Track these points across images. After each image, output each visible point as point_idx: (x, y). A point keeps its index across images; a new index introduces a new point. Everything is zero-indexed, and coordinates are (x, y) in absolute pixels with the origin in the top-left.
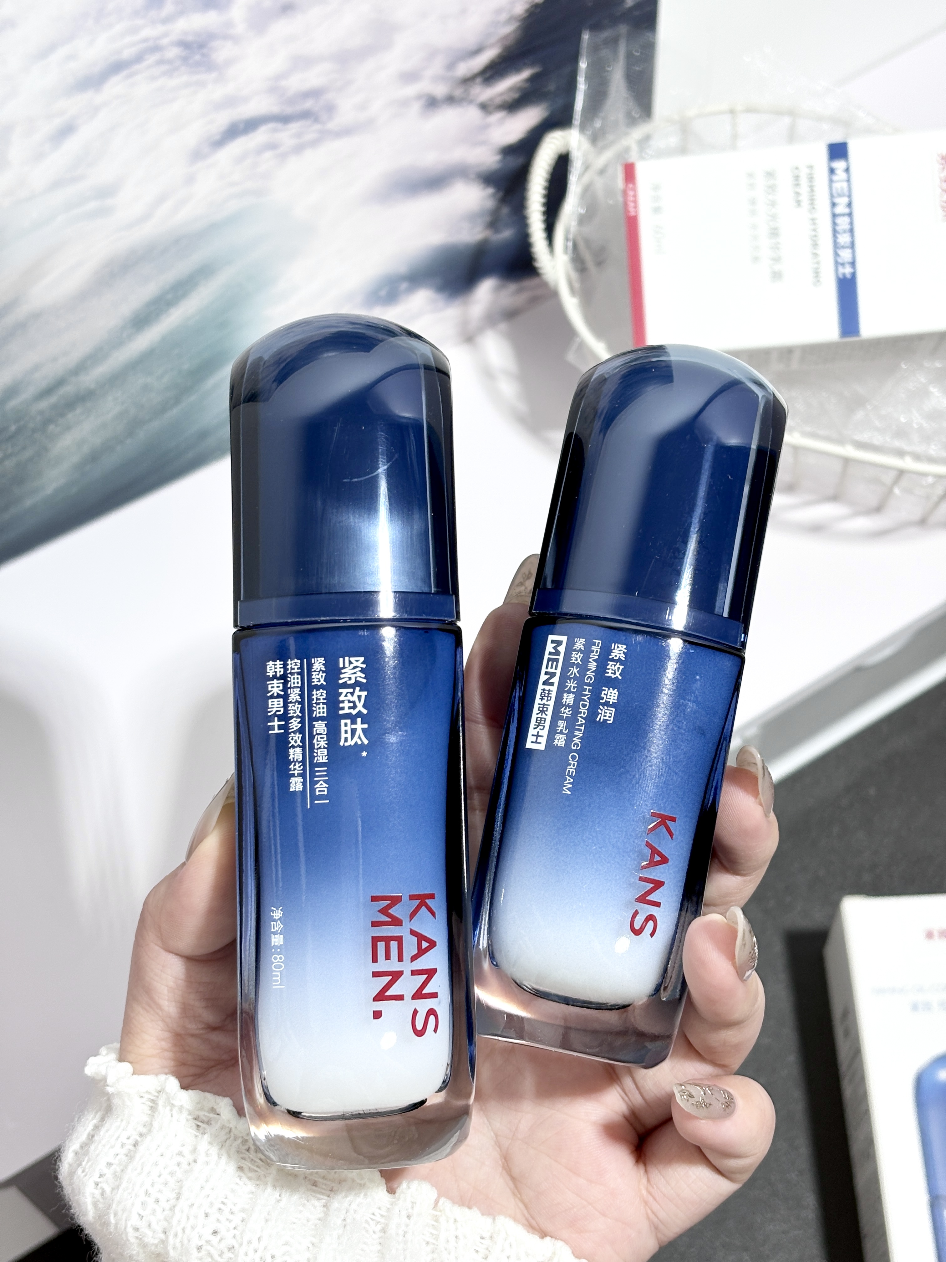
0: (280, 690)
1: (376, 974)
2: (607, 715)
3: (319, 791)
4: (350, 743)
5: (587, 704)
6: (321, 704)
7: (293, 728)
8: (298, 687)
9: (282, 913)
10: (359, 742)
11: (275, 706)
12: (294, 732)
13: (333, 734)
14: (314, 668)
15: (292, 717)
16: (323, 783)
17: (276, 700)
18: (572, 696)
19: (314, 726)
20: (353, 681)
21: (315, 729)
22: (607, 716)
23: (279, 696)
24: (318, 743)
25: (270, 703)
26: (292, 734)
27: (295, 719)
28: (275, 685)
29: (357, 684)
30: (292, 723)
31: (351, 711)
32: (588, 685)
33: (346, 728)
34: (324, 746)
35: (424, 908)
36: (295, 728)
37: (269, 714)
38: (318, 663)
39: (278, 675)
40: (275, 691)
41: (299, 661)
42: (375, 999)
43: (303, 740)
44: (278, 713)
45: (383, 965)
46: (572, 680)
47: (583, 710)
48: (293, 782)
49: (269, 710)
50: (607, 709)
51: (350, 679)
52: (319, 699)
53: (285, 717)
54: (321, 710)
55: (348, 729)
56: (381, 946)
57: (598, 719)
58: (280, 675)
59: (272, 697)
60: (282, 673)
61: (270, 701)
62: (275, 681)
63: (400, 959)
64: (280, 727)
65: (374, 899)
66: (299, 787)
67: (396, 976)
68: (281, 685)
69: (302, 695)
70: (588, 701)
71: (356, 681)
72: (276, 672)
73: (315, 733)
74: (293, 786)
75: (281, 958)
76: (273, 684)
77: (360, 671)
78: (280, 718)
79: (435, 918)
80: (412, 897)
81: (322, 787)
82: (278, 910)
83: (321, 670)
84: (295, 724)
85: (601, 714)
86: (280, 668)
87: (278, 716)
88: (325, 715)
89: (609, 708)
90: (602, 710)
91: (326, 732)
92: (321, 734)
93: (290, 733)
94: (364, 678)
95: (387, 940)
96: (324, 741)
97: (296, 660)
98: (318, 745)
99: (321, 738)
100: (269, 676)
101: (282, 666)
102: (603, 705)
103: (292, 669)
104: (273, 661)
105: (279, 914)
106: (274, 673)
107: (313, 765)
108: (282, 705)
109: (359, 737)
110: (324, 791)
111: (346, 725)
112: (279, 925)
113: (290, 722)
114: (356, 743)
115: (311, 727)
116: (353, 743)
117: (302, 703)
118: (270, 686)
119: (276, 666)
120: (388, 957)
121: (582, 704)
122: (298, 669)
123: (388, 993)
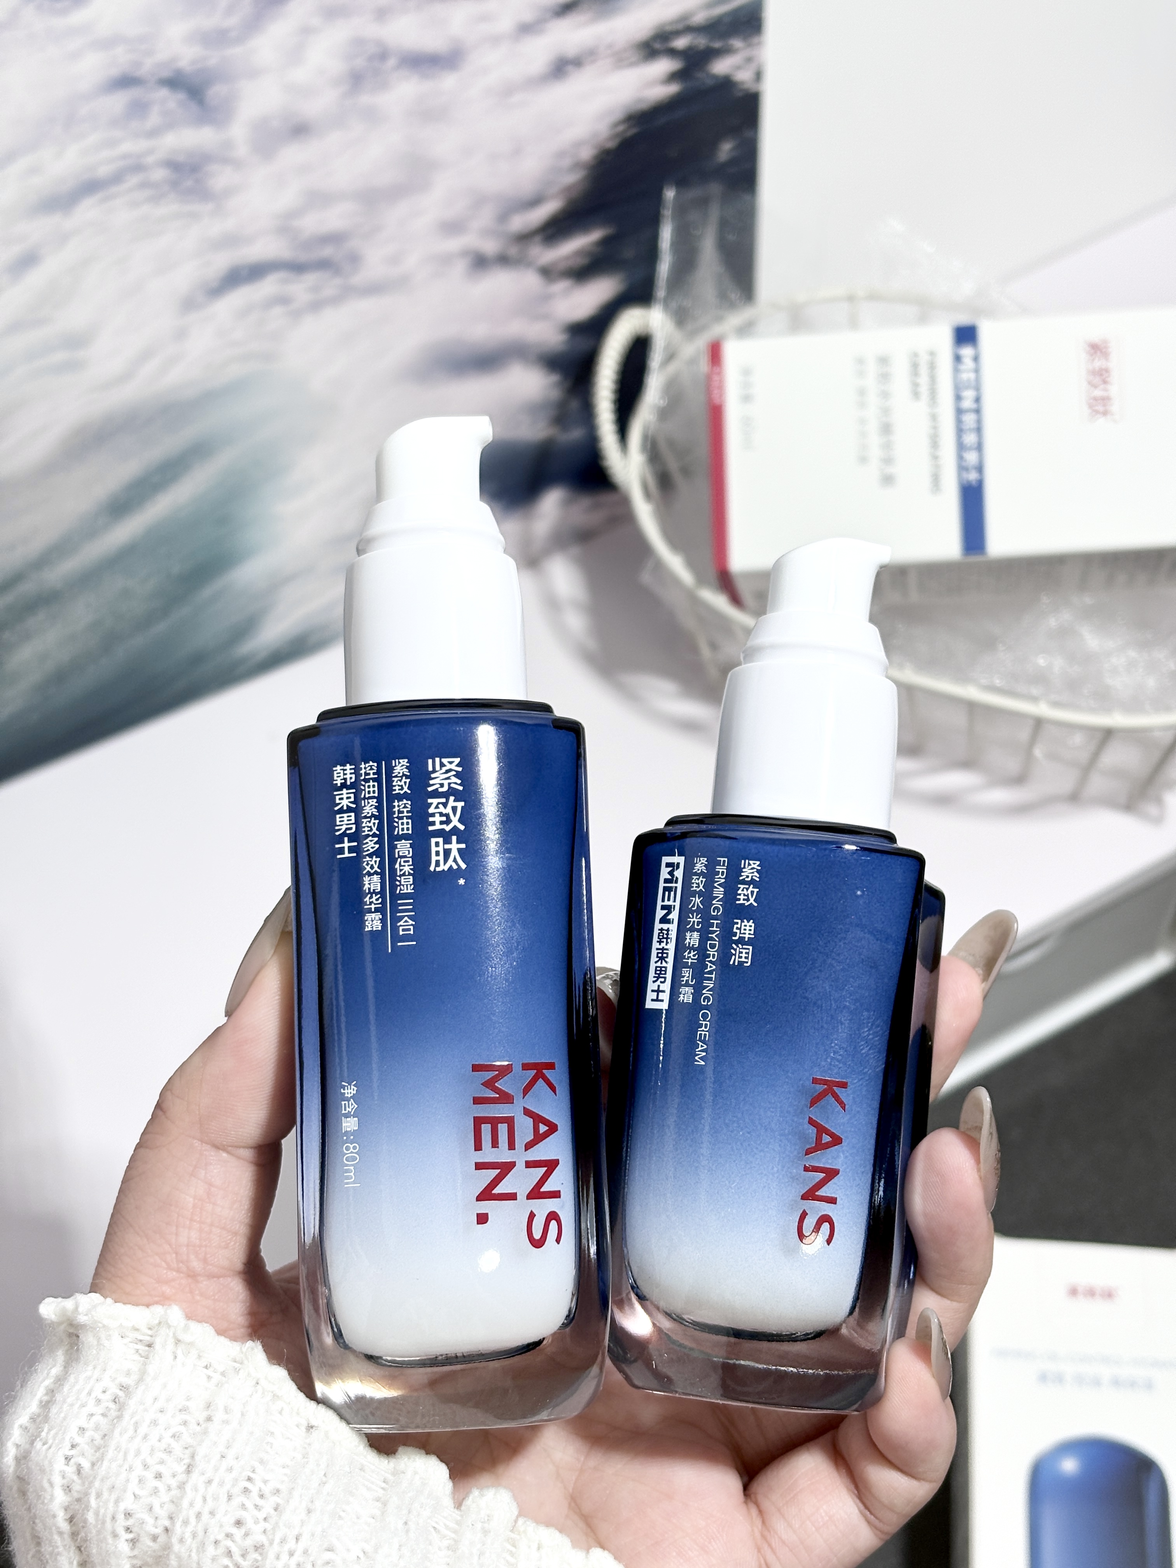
0: (351, 802)
1: (479, 1166)
2: (743, 955)
3: (403, 930)
4: (443, 867)
5: (716, 944)
6: (405, 818)
7: (368, 850)
8: (374, 797)
9: (355, 1089)
10: (455, 867)
11: (344, 823)
12: (370, 855)
13: (421, 857)
14: (396, 772)
15: (368, 836)
16: (408, 920)
17: (345, 815)
18: (696, 935)
19: (395, 847)
20: (445, 788)
21: (397, 851)
22: (743, 957)
23: (349, 810)
24: (401, 868)
25: (338, 820)
26: (368, 858)
27: (370, 838)
28: (345, 796)
29: (452, 792)
30: (367, 843)
31: (444, 826)
32: (715, 918)
33: (437, 849)
34: (409, 872)
35: (541, 1081)
36: (372, 850)
37: (337, 833)
38: (401, 767)
39: (348, 783)
40: (345, 803)
41: (375, 764)
42: (479, 1199)
43: (381, 865)
44: (348, 832)
45: (489, 1154)
46: (695, 914)
47: (711, 952)
48: (370, 919)
49: (337, 828)
50: (742, 948)
51: (442, 785)
52: (403, 812)
53: (356, 836)
54: (404, 826)
55: (441, 849)
56: (486, 1129)
57: (731, 963)
58: (351, 783)
59: (341, 811)
60: (353, 780)
61: (338, 816)
62: (345, 791)
63: (512, 1146)
64: (351, 849)
65: (476, 1068)
66: (377, 925)
67: (506, 1168)
68: (352, 796)
69: (379, 808)
70: (717, 940)
71: (450, 787)
72: (345, 779)
73: (397, 856)
74: (369, 925)
75: (354, 1148)
76: (342, 794)
77: (454, 775)
78: (351, 838)
79: (556, 1094)
80: (526, 1067)
81: (406, 925)
82: (350, 1085)
83: (404, 775)
84: (370, 845)
85: (735, 955)
86: (351, 773)
87: (348, 835)
88: (410, 832)
89: (744, 947)
90: (735, 950)
91: (411, 855)
92: (405, 857)
93: (365, 857)
94: (460, 785)
95: (494, 1122)
96: (409, 865)
97: (371, 763)
98: (401, 870)
99: (405, 862)
100: (337, 784)
101: (353, 771)
102: (736, 943)
103: (367, 774)
104: (341, 766)
105: (352, 1091)
106: (343, 781)
107: (395, 897)
108: (353, 821)
109: (455, 860)
110: (409, 930)
111: (437, 844)
112: (352, 1104)
113: (365, 842)
114: (451, 867)
115: (392, 848)
116: (446, 868)
117: (379, 817)
118: (337, 797)
119: (345, 772)
120: (495, 1144)
121: (710, 944)
122: (374, 774)
123: (496, 1191)
